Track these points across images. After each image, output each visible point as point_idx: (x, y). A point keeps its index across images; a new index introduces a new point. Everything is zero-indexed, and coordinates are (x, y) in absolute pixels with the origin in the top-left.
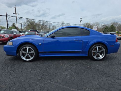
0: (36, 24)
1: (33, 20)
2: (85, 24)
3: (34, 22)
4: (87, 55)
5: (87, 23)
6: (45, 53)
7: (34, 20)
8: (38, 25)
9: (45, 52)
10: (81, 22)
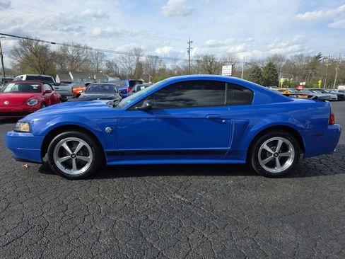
0: (53, 54)
1: (40, 43)
2: (201, 59)
3: (44, 49)
4: (245, 162)
5: (206, 56)
6: (123, 155)
7: (45, 44)
8: (61, 57)
9: (123, 153)
10: (189, 52)
